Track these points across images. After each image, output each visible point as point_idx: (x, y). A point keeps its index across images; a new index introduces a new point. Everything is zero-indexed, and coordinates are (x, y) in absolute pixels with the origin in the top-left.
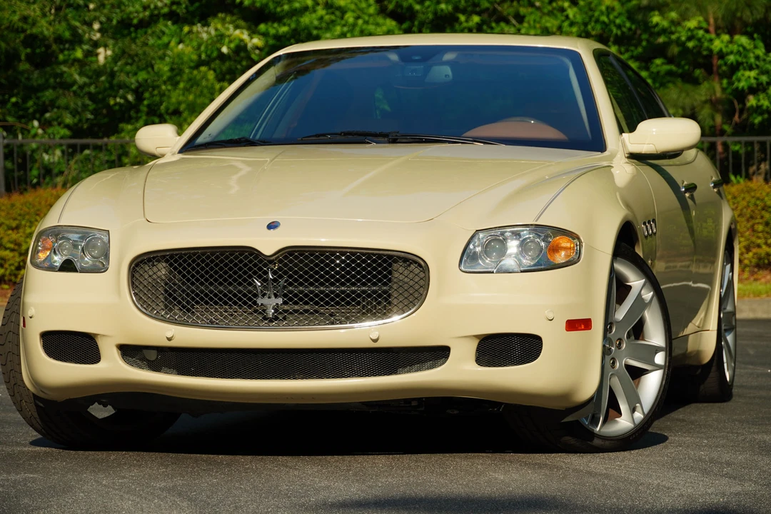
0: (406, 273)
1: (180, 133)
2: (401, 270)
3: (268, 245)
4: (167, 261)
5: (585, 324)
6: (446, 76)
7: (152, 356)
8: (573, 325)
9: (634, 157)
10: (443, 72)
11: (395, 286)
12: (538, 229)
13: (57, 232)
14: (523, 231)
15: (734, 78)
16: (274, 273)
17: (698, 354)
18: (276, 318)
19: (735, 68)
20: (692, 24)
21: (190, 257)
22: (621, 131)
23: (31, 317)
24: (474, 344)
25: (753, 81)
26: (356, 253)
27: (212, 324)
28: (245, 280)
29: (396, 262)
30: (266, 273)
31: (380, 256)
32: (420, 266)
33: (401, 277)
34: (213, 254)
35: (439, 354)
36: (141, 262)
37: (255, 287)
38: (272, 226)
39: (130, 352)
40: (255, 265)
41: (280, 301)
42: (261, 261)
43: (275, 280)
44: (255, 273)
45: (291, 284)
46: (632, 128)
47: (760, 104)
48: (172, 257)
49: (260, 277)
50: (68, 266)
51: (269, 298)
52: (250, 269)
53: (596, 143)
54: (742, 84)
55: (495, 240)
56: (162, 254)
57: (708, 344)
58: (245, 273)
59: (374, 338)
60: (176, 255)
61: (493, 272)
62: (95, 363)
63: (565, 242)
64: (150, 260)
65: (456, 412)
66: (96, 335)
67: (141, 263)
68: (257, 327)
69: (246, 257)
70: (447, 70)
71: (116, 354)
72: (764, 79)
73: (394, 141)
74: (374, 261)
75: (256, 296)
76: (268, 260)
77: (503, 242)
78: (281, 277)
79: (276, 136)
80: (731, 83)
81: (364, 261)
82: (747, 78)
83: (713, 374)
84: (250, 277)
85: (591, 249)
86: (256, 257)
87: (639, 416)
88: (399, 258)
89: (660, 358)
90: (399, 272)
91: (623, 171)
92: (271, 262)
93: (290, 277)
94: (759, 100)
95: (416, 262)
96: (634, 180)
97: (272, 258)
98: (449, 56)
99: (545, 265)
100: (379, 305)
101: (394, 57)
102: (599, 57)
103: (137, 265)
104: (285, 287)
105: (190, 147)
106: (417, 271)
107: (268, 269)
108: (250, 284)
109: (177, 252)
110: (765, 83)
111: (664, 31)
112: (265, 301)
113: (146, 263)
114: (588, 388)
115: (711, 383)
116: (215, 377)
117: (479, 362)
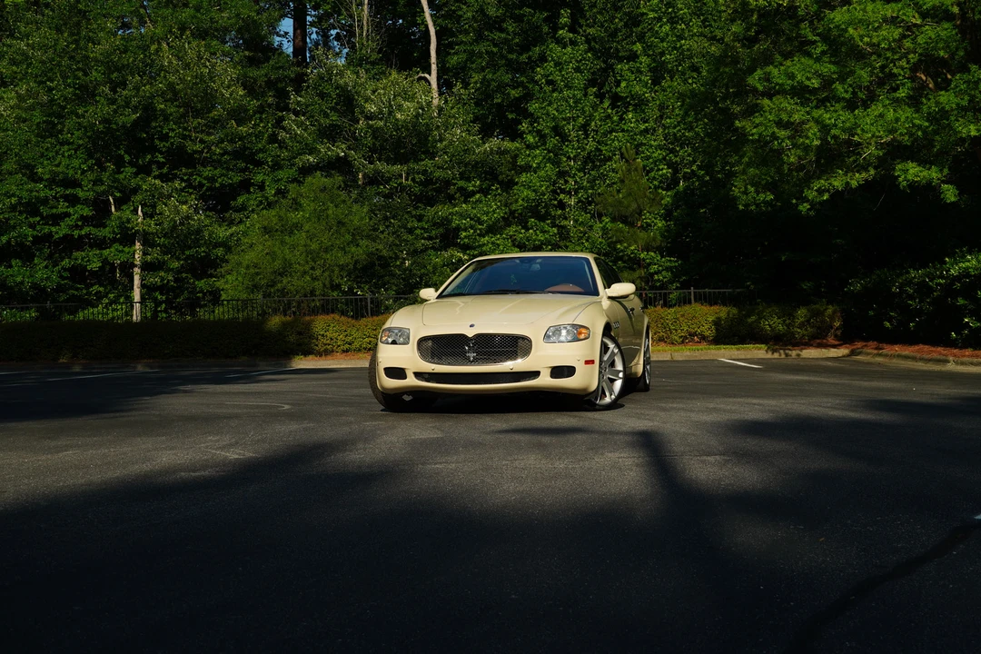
0: (523, 343)
1: (436, 291)
3: (470, 333)
4: (432, 340)
5: (591, 362)
7: (427, 376)
8: (587, 362)
9: (609, 298)
10: (537, 267)
11: (519, 348)
12: (574, 326)
13: (389, 330)
14: (568, 326)
15: (649, 268)
17: (636, 373)
19: (649, 264)
20: (632, 248)
21: (440, 338)
22: (605, 288)
23: (380, 362)
24: (550, 370)
25: (656, 270)
26: (504, 336)
27: (449, 364)
28: (461, 347)
29: (519, 339)
31: (513, 337)
33: (521, 345)
34: (449, 337)
35: (536, 374)
38: (472, 326)
40: (465, 341)
41: (475, 355)
42: (467, 340)
43: (473, 347)
44: (465, 344)
45: (479, 348)
46: (609, 287)
50: (394, 343)
51: (471, 353)
52: (463, 342)
53: (596, 293)
54: (652, 271)
55: (557, 330)
56: (430, 337)
57: (640, 369)
58: (461, 344)
59: (511, 368)
60: (435, 338)
61: (557, 343)
62: (405, 379)
63: (584, 331)
64: (425, 340)
66: (405, 369)
67: (422, 341)
68: (466, 365)
69: (462, 338)
70: (538, 266)
71: (413, 376)
72: (660, 268)
73: (518, 293)
74: (511, 339)
76: (470, 339)
77: (560, 331)
79: (473, 292)
80: (648, 271)
81: (507, 339)
82: (654, 268)
83: (642, 380)
84: (463, 345)
85: (594, 333)
86: (466, 338)
87: (613, 397)
88: (520, 337)
89: (621, 375)
90: (520, 343)
91: (606, 303)
93: (479, 345)
94: (658, 277)
95: (527, 339)
96: (610, 307)
97: (472, 338)
98: (539, 261)
99: (576, 339)
100: (512, 355)
101: (518, 261)
102: (596, 259)
103: (420, 342)
105: (440, 297)
106: (527, 342)
108: (463, 348)
111: (622, 251)
112: (469, 354)
114: (594, 386)
115: (641, 384)
116: (450, 384)
117: (551, 377)
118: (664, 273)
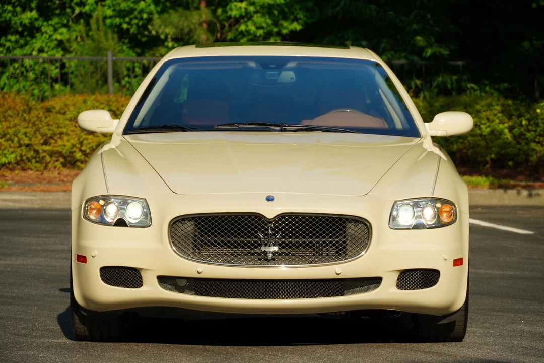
0: (356, 229)
2: (353, 227)
3: (270, 212)
4: (196, 221)
5: (461, 261)
6: (291, 78)
7: (183, 283)
8: (457, 263)
10: (288, 76)
11: (349, 238)
12: (435, 200)
14: (422, 202)
15: (228, 8)
16: (273, 230)
18: (273, 259)
21: (213, 219)
23: (93, 257)
24: (396, 275)
25: (243, 10)
26: (325, 217)
27: (229, 262)
28: (253, 235)
29: (350, 222)
30: (267, 230)
31: (340, 219)
32: (366, 225)
33: (353, 232)
34: (229, 217)
36: (177, 221)
37: (260, 239)
38: (270, 199)
39: (164, 280)
40: (260, 225)
41: (276, 248)
42: (263, 222)
43: (273, 235)
44: (260, 230)
45: (283, 237)
47: (248, 29)
48: (200, 218)
49: (263, 232)
50: (121, 223)
51: (270, 246)
52: (256, 227)
54: (234, 13)
56: (193, 216)
58: (253, 230)
59: (338, 272)
60: (203, 217)
61: (409, 229)
62: (138, 287)
63: (447, 208)
64: (183, 220)
65: (367, 317)
66: (141, 269)
67: (177, 223)
68: (261, 266)
69: (253, 220)
71: (156, 281)
74: (337, 222)
75: (260, 245)
76: (269, 221)
78: (277, 232)
80: (225, 11)
81: (331, 222)
82: (238, 8)
84: (256, 232)
85: (461, 214)
86: (260, 220)
88: (353, 220)
90: (351, 229)
91: (432, 148)
92: (270, 223)
93: (283, 232)
94: (247, 26)
95: (363, 223)
97: (271, 221)
98: (291, 64)
99: (439, 225)
100: (341, 252)
101: (253, 64)
103: (174, 223)
104: (280, 239)
106: (363, 228)
107: (268, 227)
108: (256, 237)
109: (203, 215)
110: (252, 12)
112: (267, 249)
113: (180, 222)
114: (460, 303)
116: (227, 297)
117: (400, 286)
118: (258, 18)
